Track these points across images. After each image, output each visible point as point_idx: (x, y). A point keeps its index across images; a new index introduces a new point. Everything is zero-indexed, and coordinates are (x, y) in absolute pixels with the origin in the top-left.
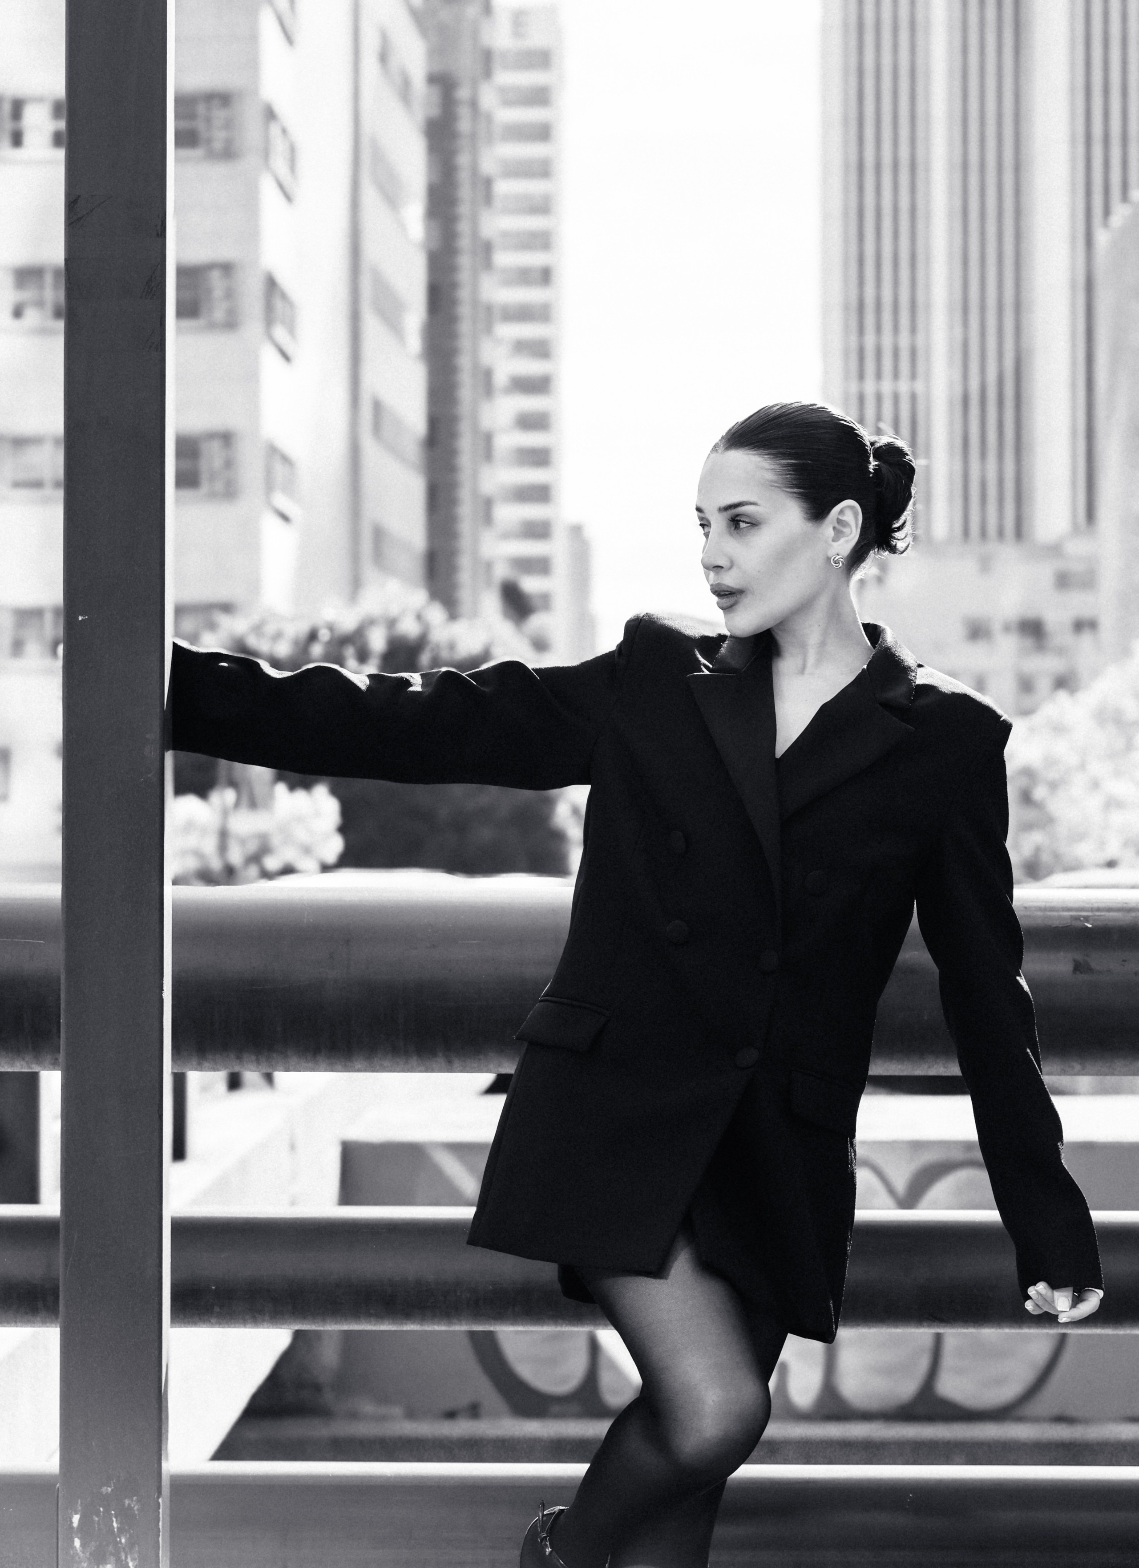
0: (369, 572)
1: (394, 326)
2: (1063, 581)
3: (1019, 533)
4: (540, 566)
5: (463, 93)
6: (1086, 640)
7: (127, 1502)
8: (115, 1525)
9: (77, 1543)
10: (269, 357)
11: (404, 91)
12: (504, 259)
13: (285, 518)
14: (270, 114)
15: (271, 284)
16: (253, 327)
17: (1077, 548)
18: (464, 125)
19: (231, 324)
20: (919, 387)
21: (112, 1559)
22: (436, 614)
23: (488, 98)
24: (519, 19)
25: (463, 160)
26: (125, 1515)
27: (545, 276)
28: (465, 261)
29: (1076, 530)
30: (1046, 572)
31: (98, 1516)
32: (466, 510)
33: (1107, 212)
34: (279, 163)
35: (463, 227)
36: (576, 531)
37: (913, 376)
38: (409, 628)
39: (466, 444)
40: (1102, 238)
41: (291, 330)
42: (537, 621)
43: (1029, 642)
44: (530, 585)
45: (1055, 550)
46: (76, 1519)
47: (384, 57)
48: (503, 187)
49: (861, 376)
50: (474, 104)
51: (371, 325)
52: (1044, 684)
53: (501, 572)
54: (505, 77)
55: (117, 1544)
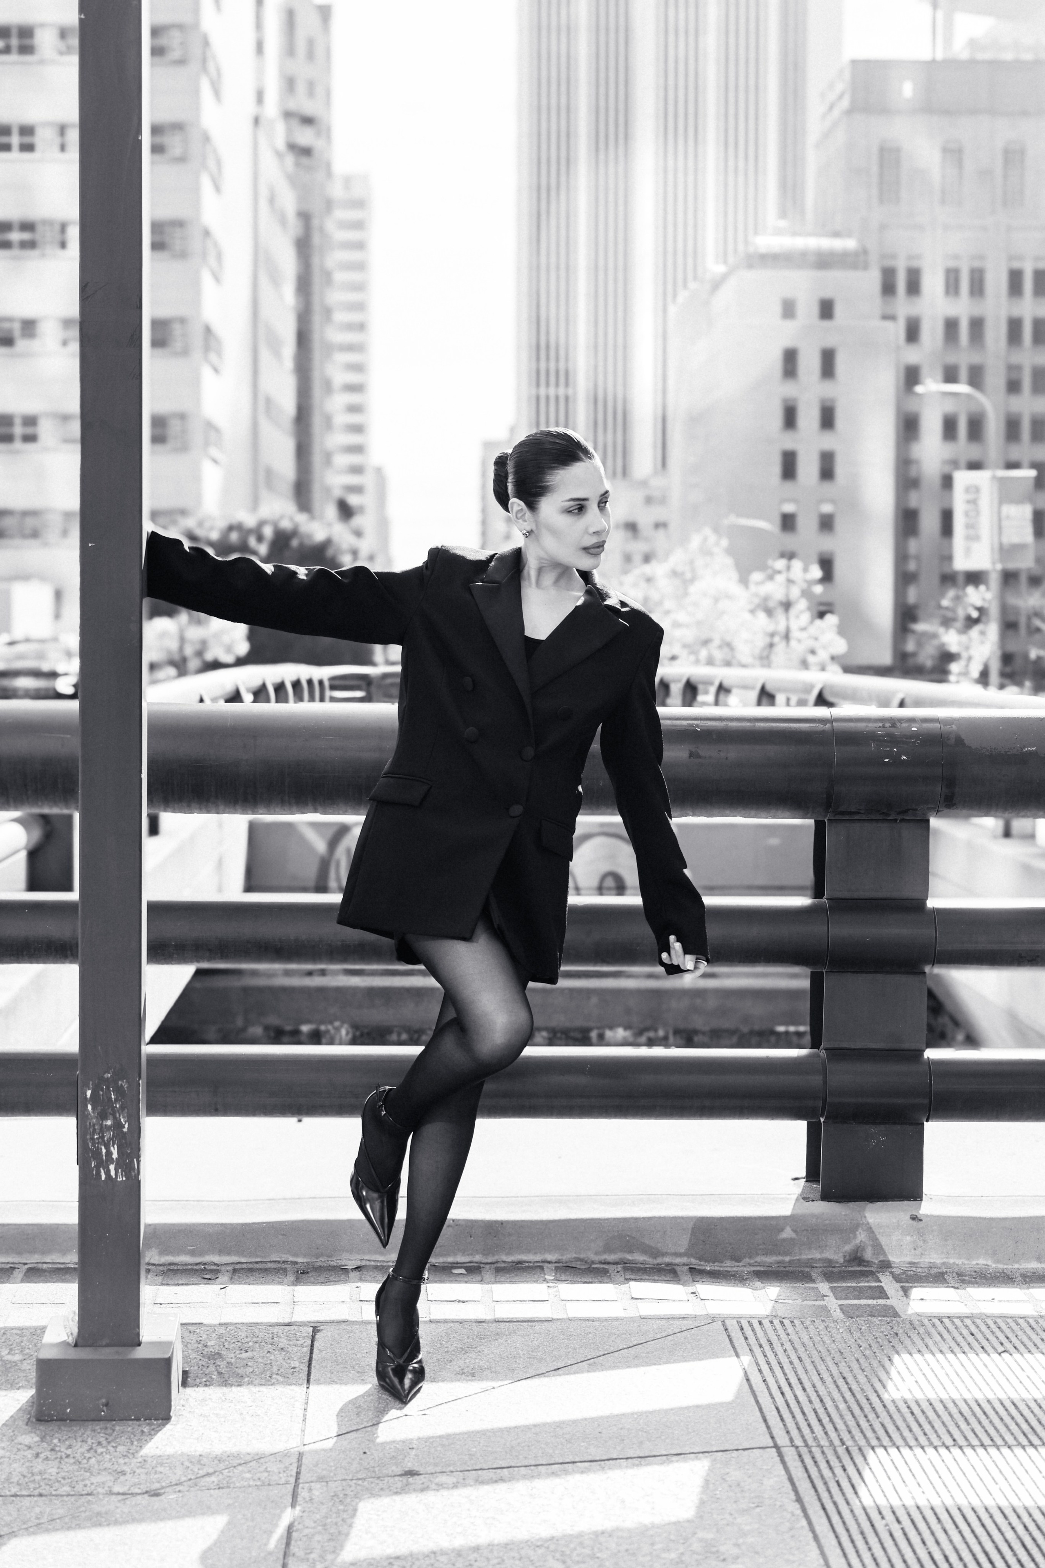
0: (264, 493)
1: (277, 353)
2: (649, 500)
3: (625, 472)
4: (357, 489)
5: (315, 222)
6: (661, 533)
7: (120, 1083)
8: (113, 1096)
9: (90, 1107)
10: (207, 372)
11: (283, 221)
12: (340, 317)
13: (215, 461)
14: (207, 233)
15: (208, 330)
16: (197, 354)
17: (657, 482)
18: (316, 240)
19: (185, 352)
20: (570, 391)
21: (111, 1117)
22: (301, 518)
23: (330, 226)
24: (348, 181)
25: (316, 261)
26: (119, 1091)
27: (361, 327)
28: (317, 319)
29: (656, 473)
30: (639, 496)
31: (103, 1091)
32: (317, 459)
33: (675, 296)
34: (212, 261)
35: (316, 299)
36: (379, 471)
37: (567, 385)
38: (286, 524)
39: (317, 421)
40: (672, 310)
41: (219, 354)
42: (357, 521)
43: (629, 534)
44: (353, 500)
45: (644, 483)
46: (89, 1093)
47: (272, 200)
48: (340, 277)
49: (538, 385)
50: (321, 229)
51: (265, 355)
52: (638, 558)
53: (337, 493)
54: (340, 214)
55: (113, 1108)
